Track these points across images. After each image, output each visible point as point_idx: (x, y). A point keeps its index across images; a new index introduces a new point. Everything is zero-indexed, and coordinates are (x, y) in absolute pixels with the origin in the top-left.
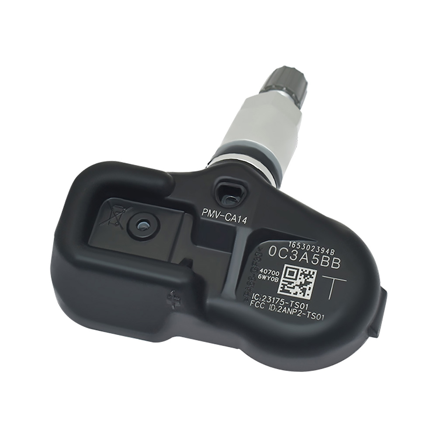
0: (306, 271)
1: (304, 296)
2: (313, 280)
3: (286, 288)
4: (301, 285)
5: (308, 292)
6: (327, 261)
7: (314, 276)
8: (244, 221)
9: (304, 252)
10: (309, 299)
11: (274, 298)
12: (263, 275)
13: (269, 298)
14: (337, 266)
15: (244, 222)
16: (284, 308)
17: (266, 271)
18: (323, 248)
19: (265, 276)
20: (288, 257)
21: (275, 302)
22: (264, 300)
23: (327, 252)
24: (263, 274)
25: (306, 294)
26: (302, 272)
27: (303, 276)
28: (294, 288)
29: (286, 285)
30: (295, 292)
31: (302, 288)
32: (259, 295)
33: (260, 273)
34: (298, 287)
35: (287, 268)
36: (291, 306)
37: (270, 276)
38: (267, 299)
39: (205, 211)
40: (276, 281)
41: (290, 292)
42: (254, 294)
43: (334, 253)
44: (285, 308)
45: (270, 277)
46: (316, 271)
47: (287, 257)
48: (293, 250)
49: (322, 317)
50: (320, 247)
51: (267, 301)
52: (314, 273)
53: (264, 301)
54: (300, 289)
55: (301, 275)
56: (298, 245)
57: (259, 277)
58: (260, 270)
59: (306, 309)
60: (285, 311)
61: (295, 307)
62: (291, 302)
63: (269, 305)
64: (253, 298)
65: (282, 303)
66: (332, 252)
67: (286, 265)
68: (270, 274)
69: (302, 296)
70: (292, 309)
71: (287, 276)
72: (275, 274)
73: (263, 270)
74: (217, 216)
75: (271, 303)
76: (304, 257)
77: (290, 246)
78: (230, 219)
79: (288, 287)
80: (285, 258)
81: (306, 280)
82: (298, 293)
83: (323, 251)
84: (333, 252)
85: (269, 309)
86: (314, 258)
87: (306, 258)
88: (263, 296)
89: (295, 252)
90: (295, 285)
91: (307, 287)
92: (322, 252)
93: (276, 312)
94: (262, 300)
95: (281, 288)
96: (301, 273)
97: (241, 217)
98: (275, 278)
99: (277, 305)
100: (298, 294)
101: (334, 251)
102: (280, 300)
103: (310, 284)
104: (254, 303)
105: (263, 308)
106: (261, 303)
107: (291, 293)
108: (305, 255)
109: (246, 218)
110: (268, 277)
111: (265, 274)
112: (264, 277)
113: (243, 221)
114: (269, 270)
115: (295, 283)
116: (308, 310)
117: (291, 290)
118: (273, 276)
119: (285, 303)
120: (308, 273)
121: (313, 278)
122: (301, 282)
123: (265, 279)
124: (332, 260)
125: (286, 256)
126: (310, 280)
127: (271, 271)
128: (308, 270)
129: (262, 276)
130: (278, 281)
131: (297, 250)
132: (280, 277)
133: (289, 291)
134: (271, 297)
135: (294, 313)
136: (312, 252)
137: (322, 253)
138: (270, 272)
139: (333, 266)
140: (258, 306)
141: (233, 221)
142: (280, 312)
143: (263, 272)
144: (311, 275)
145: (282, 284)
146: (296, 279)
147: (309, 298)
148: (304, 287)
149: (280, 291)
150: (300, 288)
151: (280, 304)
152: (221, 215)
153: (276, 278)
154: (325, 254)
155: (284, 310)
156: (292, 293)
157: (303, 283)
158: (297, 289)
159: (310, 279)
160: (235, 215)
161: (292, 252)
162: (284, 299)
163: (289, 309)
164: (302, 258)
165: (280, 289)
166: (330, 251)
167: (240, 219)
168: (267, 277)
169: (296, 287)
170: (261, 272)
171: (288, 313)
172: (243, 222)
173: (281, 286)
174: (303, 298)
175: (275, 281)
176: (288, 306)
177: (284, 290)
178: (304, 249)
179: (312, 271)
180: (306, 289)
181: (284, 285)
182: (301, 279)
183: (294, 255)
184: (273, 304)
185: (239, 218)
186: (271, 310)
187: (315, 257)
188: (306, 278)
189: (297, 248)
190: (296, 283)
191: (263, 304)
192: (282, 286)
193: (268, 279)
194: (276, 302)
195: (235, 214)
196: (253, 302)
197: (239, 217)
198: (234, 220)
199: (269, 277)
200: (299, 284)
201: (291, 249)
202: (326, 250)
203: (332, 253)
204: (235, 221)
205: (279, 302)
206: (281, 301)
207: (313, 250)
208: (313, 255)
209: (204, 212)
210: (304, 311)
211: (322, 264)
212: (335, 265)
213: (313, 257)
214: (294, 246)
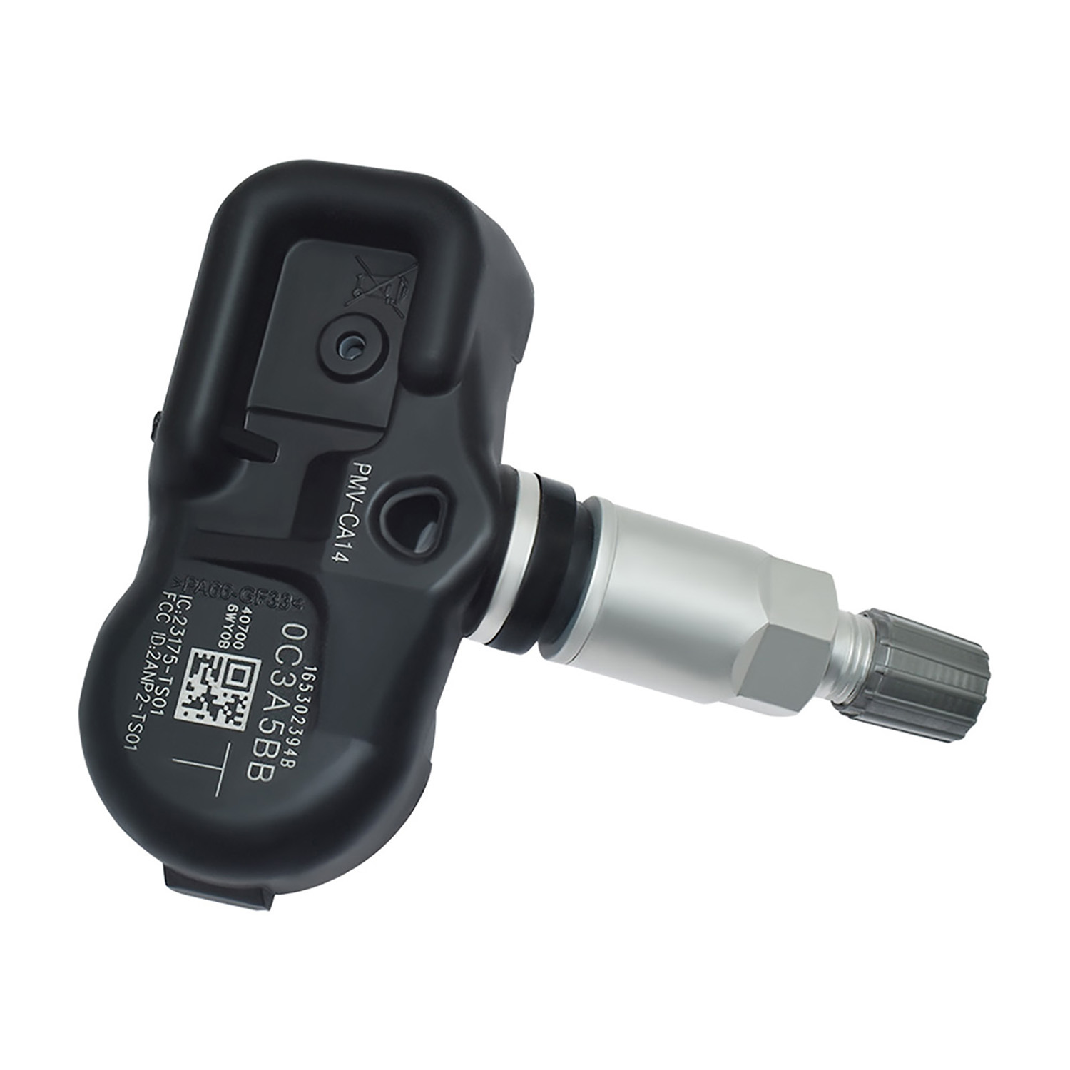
0: (244, 707)
1: (184, 705)
2: (221, 722)
3: (203, 666)
4: (209, 697)
5: (193, 713)
6: (266, 753)
7: (231, 726)
8: (339, 556)
9: (289, 702)
10: (176, 717)
11: (180, 641)
12: (235, 614)
13: (181, 631)
14: (255, 774)
15: (337, 556)
16: (156, 664)
17: (246, 620)
18: (299, 742)
19: (234, 618)
20: (278, 666)
21: (171, 644)
22: (176, 621)
23: (290, 752)
24: (239, 614)
25: (186, 709)
26: (241, 698)
27: (232, 701)
28: (202, 683)
29: (210, 667)
30: (192, 685)
31: (202, 699)
32: (188, 609)
33: (242, 608)
34: (205, 692)
35: (253, 665)
36: (161, 679)
37: (234, 631)
38: (178, 627)
39: (366, 469)
40: (222, 644)
41: (195, 675)
42: (191, 598)
43: (287, 767)
44: (156, 666)
45: (231, 631)
46: (243, 730)
47: (279, 663)
48: (296, 676)
49: (132, 745)
50: (301, 736)
51: (173, 627)
52: (239, 724)
53: (173, 622)
54: (199, 695)
55: (233, 696)
56: (309, 686)
57: (230, 606)
58: (249, 608)
59: (152, 712)
60: (149, 667)
61: (158, 687)
62: (170, 678)
63: (164, 633)
64: (181, 596)
65: (168, 659)
66: (288, 761)
67: (258, 662)
68: (236, 630)
69: (183, 701)
70: (152, 681)
71: (233, 666)
72: (237, 640)
73: (247, 614)
74: (353, 496)
75: (169, 636)
76: (277, 700)
77: (306, 668)
78: (343, 524)
79: (206, 670)
80: (277, 659)
81: (222, 707)
82: (191, 693)
83: (291, 743)
84: (287, 765)
85: (155, 633)
86: (275, 722)
87: (276, 704)
88: (185, 619)
89: (289, 680)
90: (210, 684)
91: (204, 712)
92: (290, 741)
93: (148, 647)
94: (176, 617)
95: (205, 655)
96: (238, 696)
97: (349, 549)
98: (229, 641)
99: (163, 649)
100: (187, 691)
101: (290, 767)
102: (175, 655)
103: (211, 718)
104: (170, 601)
105: (158, 620)
106: (169, 614)
107: (191, 676)
108: (284, 704)
109: (346, 560)
110: (232, 626)
111: (238, 618)
112: (230, 618)
113: (339, 553)
114: (248, 627)
115: (216, 684)
116: (150, 716)
117: (198, 677)
118: (233, 636)
119: (168, 665)
120: (238, 711)
121: (227, 722)
122: (216, 697)
123: (227, 619)
124: (269, 764)
125: (282, 662)
126: (221, 717)
127: (246, 631)
128: (246, 712)
129: (234, 612)
130: (221, 647)
131: (297, 685)
132: (231, 650)
133: (197, 673)
134: (182, 634)
135: (144, 685)
136: (291, 717)
137: (287, 741)
138: (242, 629)
139: (253, 766)
140: (161, 609)
141: (339, 532)
142: (148, 656)
143: (243, 614)
144: (233, 719)
145: (213, 657)
146: (224, 685)
147: (179, 715)
148: (206, 704)
149: (197, 654)
150: (203, 695)
151: (166, 656)
152: (353, 504)
153: (229, 644)
154: (285, 747)
155: (150, 663)
156: (190, 680)
157: (215, 702)
158: (200, 690)
159: (225, 716)
160: (353, 534)
161: (291, 674)
162: (178, 662)
163: (154, 674)
164: (275, 697)
165: (201, 652)
166: (291, 757)
167: (345, 546)
168: (232, 623)
169: (206, 686)
170: (244, 609)
171: (145, 672)
172: (336, 554)
173: (209, 654)
174: (179, 704)
175: (221, 641)
176: (160, 672)
177: (197, 661)
178: (298, 701)
179: (244, 720)
180: (200, 709)
181: (211, 662)
182: (224, 698)
183: (284, 678)
184: (167, 640)
185: (347, 544)
186: (153, 637)
187: (277, 725)
188: (226, 708)
189: (302, 685)
190: (215, 687)
191: (167, 618)
192: (208, 658)
193: (225, 627)
194: (170, 646)
195: (356, 535)
196: (172, 597)
197: (349, 544)
198: (341, 534)
199: (232, 628)
200: (212, 693)
201: (299, 671)
202: (293, 748)
203: (287, 763)
204: (338, 537)
205: (170, 652)
206: (173, 657)
207: (294, 720)
208: (280, 721)
209: (362, 466)
210: (149, 706)
211: (259, 742)
212: (255, 771)
213: (277, 720)
214: (306, 677)
